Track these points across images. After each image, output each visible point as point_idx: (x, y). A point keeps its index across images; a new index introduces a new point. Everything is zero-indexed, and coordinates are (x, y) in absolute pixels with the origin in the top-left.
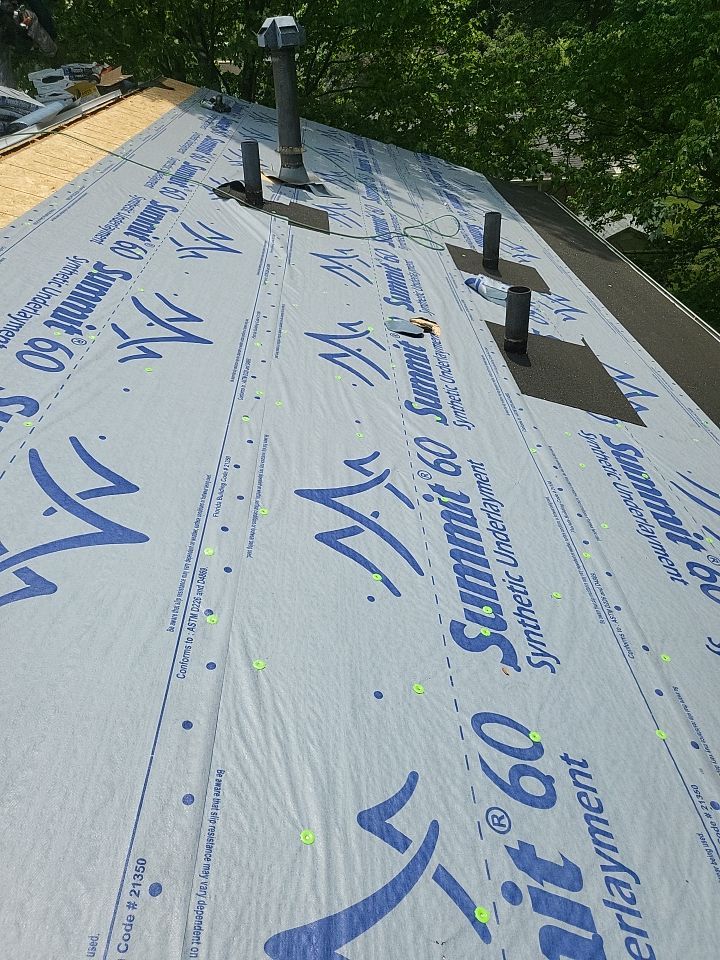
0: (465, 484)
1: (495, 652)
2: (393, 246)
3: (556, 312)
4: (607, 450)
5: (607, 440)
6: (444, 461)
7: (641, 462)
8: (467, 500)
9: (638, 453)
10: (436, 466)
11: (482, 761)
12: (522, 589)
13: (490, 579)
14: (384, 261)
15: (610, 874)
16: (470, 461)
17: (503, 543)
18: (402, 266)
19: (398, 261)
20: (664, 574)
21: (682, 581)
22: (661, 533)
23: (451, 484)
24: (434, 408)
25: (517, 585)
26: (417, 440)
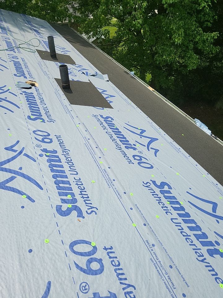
0: (55, 146)
1: (74, 213)
2: (15, 52)
3: (79, 71)
4: (102, 120)
5: (101, 116)
6: (46, 138)
7: (114, 122)
8: (56, 152)
9: (112, 119)
10: (43, 141)
11: (75, 263)
12: (81, 183)
13: (68, 183)
14: (12, 59)
15: (126, 291)
16: (56, 136)
17: (72, 166)
18: (20, 60)
19: (18, 59)
20: (126, 162)
21: (132, 163)
22: (123, 147)
23: (49, 147)
24: (39, 117)
25: (79, 182)
26: (34, 132)
